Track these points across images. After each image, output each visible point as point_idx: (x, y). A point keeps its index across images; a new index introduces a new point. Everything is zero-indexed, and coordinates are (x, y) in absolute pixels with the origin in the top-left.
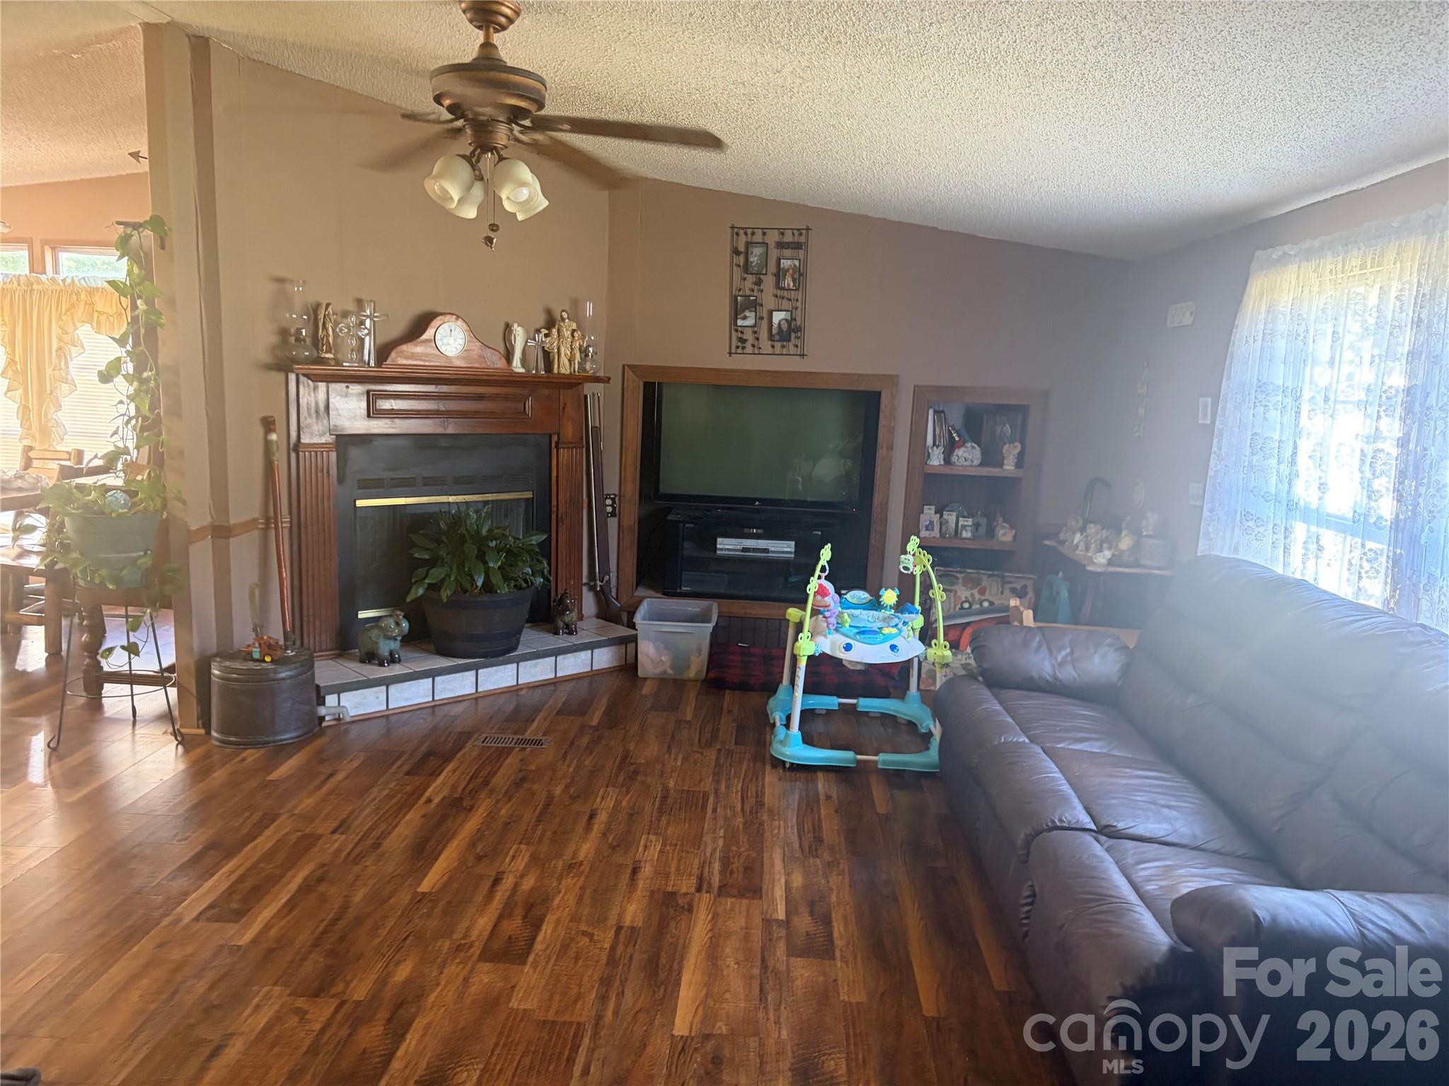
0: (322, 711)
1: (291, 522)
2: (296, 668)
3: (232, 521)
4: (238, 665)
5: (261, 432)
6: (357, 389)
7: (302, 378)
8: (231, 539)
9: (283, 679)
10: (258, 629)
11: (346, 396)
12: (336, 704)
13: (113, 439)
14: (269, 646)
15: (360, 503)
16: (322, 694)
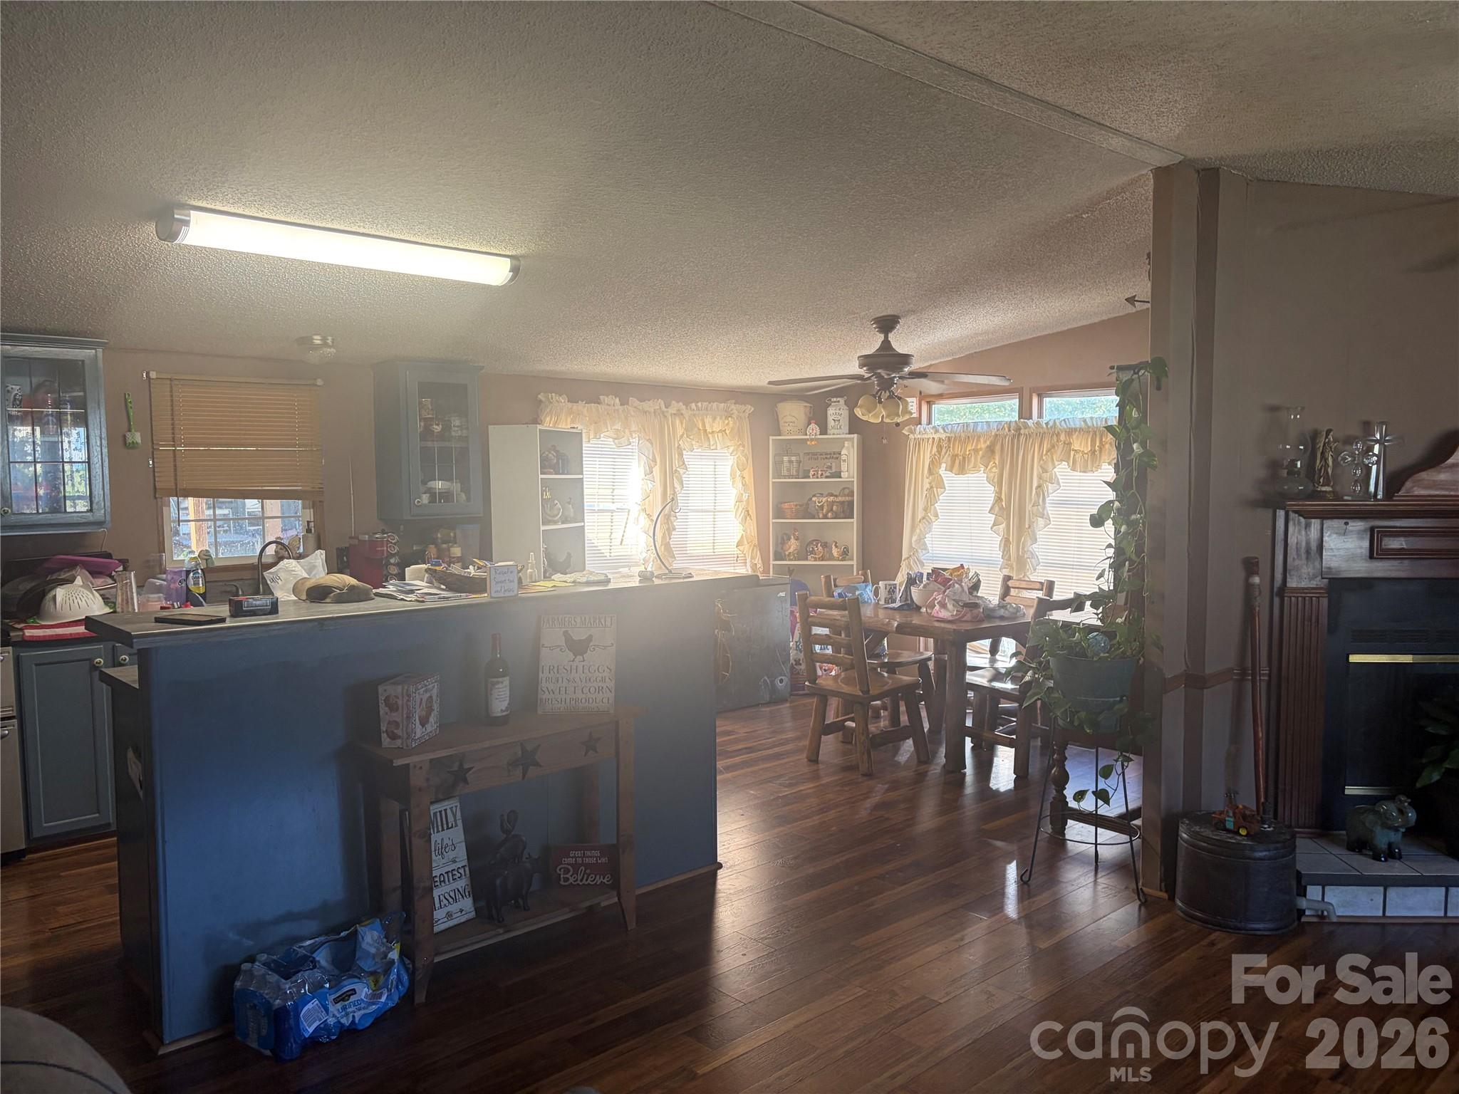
0: (1302, 903)
1: (1270, 675)
2: (1276, 849)
3: (1208, 671)
4: (1207, 832)
5: (1241, 574)
6: (1357, 525)
7: (1292, 515)
8: (1205, 690)
9: (1261, 859)
10: (1231, 796)
11: (1344, 534)
12: (1320, 899)
13: (1098, 582)
14: (1244, 817)
15: (1354, 658)
16: (1303, 883)
